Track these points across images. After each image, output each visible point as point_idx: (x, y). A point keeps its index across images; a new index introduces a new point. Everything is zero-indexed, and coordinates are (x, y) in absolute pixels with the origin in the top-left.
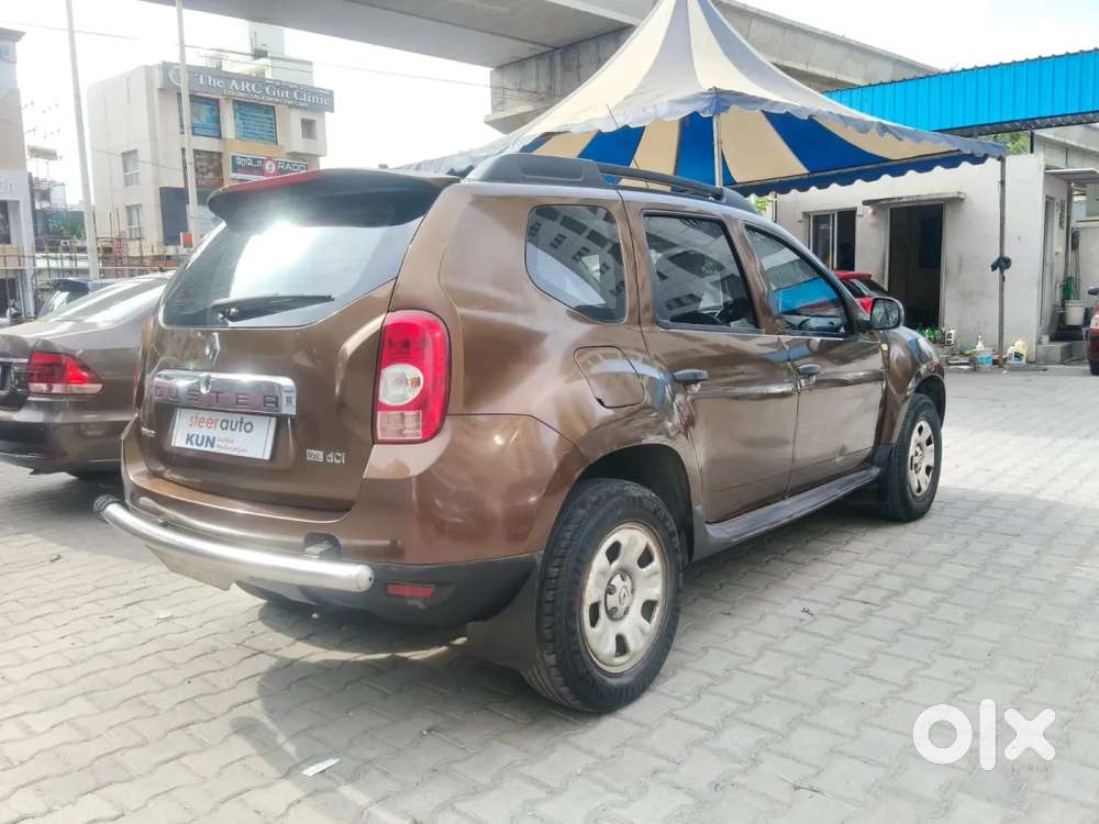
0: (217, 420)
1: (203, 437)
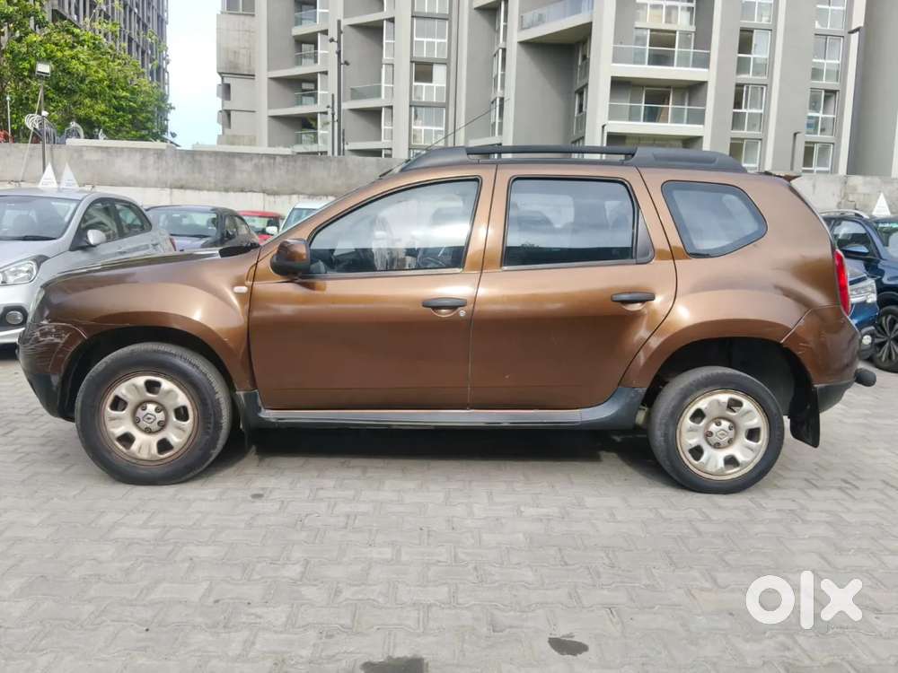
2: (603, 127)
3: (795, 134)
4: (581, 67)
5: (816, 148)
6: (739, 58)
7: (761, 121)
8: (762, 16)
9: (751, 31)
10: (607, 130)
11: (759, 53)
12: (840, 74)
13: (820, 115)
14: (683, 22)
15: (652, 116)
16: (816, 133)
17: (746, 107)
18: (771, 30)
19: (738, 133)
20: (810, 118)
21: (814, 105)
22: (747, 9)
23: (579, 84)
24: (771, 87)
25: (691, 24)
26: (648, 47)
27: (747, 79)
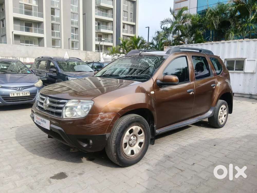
2: (12, 32)
3: (69, 39)
4: (2, 12)
5: (74, 43)
6: (51, 16)
7: (59, 34)
8: (56, 5)
9: (54, 9)
10: (14, 33)
11: (56, 16)
12: (78, 23)
13: (74, 34)
14: (34, 3)
15: (28, 30)
16: (74, 39)
17: (55, 30)
18: (59, 9)
19: (53, 37)
20: (72, 35)
21: (72, 31)
22: (52, 3)
23: (2, 18)
24: (61, 25)
25: (36, 4)
26: (24, 9)
27: (54, 22)
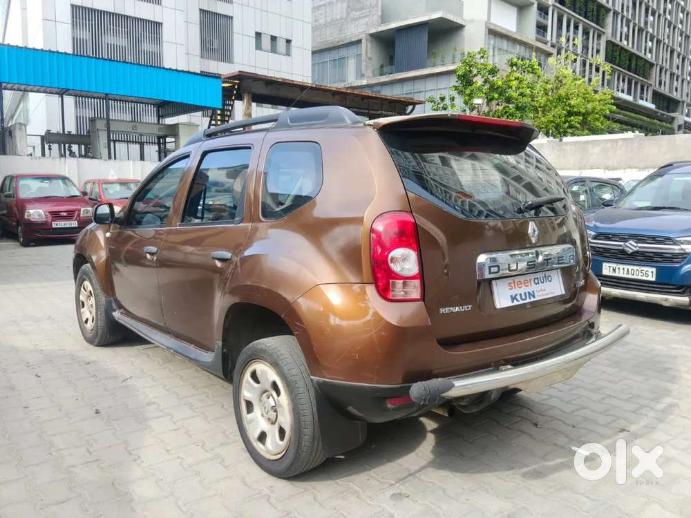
0: (530, 280)
1: (525, 293)
